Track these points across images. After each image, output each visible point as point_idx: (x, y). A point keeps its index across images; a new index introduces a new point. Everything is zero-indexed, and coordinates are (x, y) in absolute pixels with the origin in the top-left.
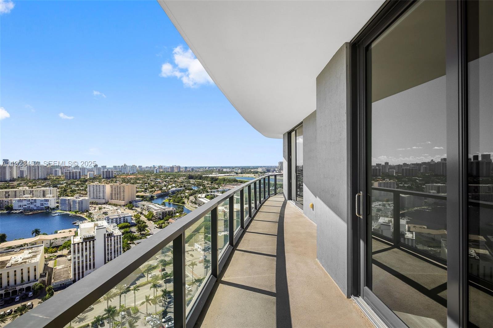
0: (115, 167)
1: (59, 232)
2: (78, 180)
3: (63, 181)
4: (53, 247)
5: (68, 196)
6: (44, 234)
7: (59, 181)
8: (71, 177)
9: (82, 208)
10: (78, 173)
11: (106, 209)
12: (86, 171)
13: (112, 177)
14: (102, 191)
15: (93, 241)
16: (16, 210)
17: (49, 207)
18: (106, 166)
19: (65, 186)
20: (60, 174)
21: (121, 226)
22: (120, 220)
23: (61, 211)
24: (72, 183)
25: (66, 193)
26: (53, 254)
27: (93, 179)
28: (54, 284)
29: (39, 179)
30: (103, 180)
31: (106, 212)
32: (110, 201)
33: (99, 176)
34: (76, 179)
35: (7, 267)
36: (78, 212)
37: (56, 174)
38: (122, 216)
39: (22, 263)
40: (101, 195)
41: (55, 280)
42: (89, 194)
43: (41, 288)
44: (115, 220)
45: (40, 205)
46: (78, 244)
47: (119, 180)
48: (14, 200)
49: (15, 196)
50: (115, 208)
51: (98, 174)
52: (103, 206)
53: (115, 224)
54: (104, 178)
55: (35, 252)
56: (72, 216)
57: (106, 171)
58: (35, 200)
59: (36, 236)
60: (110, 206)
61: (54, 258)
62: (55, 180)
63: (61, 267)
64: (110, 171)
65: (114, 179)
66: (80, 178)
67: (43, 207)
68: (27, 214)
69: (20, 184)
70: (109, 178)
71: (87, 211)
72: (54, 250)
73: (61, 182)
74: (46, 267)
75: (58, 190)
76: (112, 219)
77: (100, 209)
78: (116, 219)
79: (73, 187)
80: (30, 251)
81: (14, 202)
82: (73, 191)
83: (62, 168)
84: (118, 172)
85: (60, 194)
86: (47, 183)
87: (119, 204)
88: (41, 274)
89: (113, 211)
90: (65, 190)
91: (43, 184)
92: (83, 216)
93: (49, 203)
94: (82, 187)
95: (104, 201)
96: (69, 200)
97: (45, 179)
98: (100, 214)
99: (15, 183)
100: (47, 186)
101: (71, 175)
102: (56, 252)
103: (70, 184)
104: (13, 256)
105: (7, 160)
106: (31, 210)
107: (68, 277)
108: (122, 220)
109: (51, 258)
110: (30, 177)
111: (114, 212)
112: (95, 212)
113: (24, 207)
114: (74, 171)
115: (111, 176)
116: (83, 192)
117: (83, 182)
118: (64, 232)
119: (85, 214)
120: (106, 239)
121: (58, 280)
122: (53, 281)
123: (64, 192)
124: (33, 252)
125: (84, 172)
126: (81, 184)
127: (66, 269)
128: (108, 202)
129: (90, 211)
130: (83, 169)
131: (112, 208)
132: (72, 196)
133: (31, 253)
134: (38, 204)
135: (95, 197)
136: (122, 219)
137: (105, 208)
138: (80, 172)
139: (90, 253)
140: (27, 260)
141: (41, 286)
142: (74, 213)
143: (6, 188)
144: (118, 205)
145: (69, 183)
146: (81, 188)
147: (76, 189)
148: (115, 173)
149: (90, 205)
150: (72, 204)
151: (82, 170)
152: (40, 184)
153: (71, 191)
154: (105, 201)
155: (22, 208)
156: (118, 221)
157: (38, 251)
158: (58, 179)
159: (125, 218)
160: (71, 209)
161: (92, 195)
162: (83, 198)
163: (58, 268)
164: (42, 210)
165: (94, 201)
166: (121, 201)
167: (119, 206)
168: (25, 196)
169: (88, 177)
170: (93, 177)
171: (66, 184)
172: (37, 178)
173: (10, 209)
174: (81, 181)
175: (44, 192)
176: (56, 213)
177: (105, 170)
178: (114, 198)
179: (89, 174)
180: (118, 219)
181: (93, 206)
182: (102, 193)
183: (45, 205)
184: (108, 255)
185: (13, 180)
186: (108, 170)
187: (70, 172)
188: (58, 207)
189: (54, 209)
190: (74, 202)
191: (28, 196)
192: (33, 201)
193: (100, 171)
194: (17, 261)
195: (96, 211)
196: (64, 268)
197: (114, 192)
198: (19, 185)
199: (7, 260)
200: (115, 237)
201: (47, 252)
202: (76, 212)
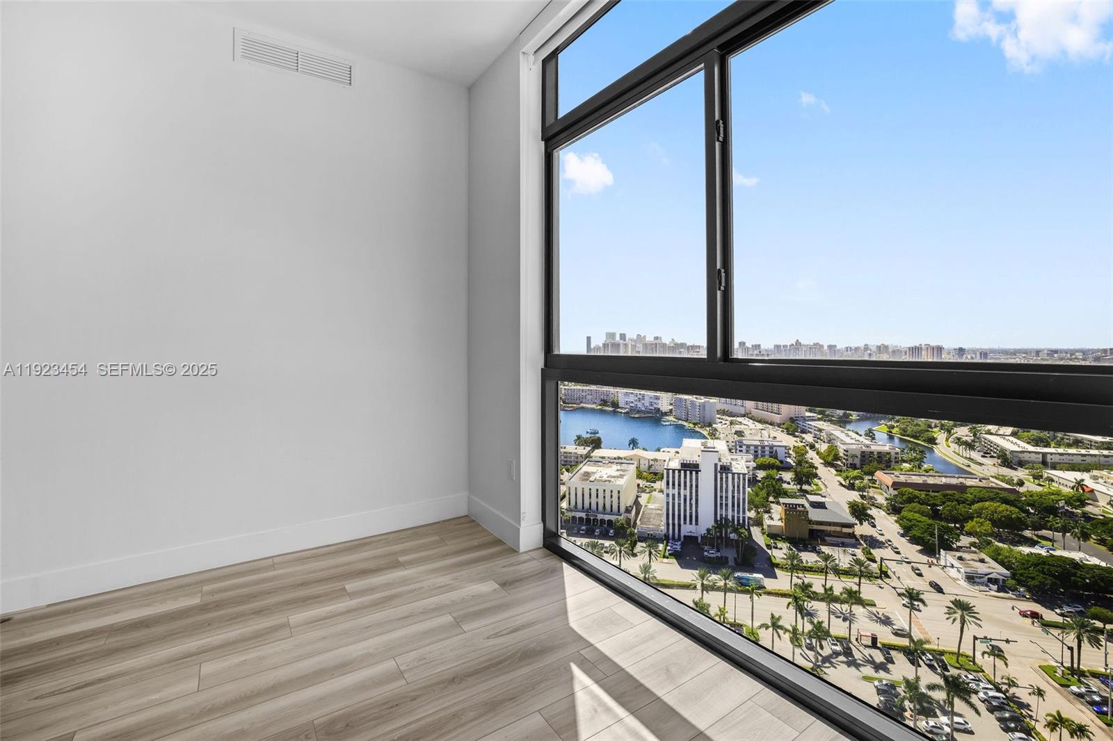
1: (662, 450)
4: (651, 473)
6: (644, 449)
9: (704, 417)
11: (742, 426)
15: (697, 472)
16: (622, 408)
17: (659, 409)
18: (759, 346)
21: (761, 463)
22: (762, 452)
23: (674, 419)
26: (649, 483)
28: (639, 530)
31: (740, 432)
32: (753, 412)
35: (590, 481)
38: (766, 443)
39: (606, 481)
41: (641, 523)
43: (622, 527)
44: (752, 448)
46: (674, 471)
48: (621, 392)
50: (759, 426)
52: (740, 419)
53: (752, 457)
55: (624, 471)
58: (644, 396)
59: (633, 449)
60: (750, 421)
61: (648, 491)
63: (654, 506)
67: (653, 407)
71: (710, 425)
72: (650, 476)
74: (636, 499)
76: (748, 446)
77: (732, 423)
78: (756, 447)
80: (619, 467)
87: (769, 420)
88: (627, 507)
89: (753, 432)
92: (705, 433)
93: (660, 402)
95: (742, 411)
96: (686, 400)
98: (731, 432)
102: (654, 482)
104: (600, 469)
106: (639, 412)
107: (659, 525)
108: (767, 453)
109: (646, 488)
111: (756, 435)
112: (723, 428)
113: (631, 405)
119: (708, 429)
120: (718, 475)
121: (645, 524)
122: (638, 523)
124: (621, 470)
127: (659, 512)
128: (750, 414)
129: (714, 426)
131: (754, 425)
133: (619, 470)
134: (647, 403)
136: (767, 448)
137: (740, 423)
139: (691, 495)
140: (612, 479)
141: (622, 524)
142: (692, 425)
144: (767, 422)
150: (690, 408)
154: (745, 412)
155: (628, 407)
156: (760, 452)
157: (628, 472)
159: (772, 448)
160: (687, 417)
162: (707, 399)
163: (649, 507)
164: (651, 413)
165: (727, 408)
166: (772, 414)
167: (768, 425)
173: (615, 405)
176: (667, 421)
178: (760, 406)
180: (760, 448)
181: (724, 417)
183: (655, 406)
188: (672, 410)
189: (666, 414)
190: (693, 404)
192: (641, 397)
194: (602, 477)
195: (725, 426)
196: (658, 509)
199: (593, 473)
200: (734, 474)
201: (641, 477)
202: (695, 424)
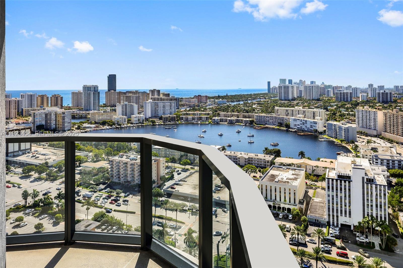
0: (397, 87)
1: (321, 160)
2: (349, 103)
3: (333, 103)
4: (315, 175)
5: (336, 120)
6: (308, 158)
7: (330, 102)
8: (342, 99)
9: (348, 137)
10: (349, 94)
11: (376, 144)
12: (359, 92)
13: (391, 101)
14: (372, 119)
15: (349, 182)
16: (292, 128)
17: (317, 130)
18: (383, 86)
19: (335, 108)
20: (332, 96)
21: (393, 173)
22: (393, 164)
23: (327, 137)
24: (342, 106)
25: (335, 117)
26: (314, 183)
27: (367, 102)
28: (309, 217)
29: (313, 99)
30: (378, 104)
31: (375, 148)
32: (384, 134)
33: (374, 98)
34: (347, 101)
35: (275, 182)
36: (343, 141)
37: (328, 95)
38: (396, 158)
39: (285, 182)
40: (372, 124)
41: (310, 213)
42: (357, 121)
43: (298, 215)
44: (385, 161)
45: (309, 127)
46: (333, 180)
47: (400, 106)
48: (291, 119)
49: (293, 115)
50: (389, 145)
51: (372, 96)
52: (374, 139)
53: (385, 168)
54: (379, 102)
55: (297, 175)
56: (337, 145)
57: (383, 93)
58: (306, 121)
59: (301, 158)
60: (382, 140)
61: (314, 188)
62: (327, 102)
63: (318, 201)
64: (387, 93)
65: (394, 105)
66: (351, 100)
67: (312, 129)
68: (299, 134)
69: (298, 103)
70: (386, 102)
71: (353, 142)
72: (315, 178)
73: (332, 104)
74: (306, 194)
75: (328, 113)
76: (382, 160)
77: (368, 142)
78: (388, 160)
79: (343, 111)
80: (293, 172)
81: (291, 120)
82: (342, 116)
83: (335, 88)
84: (400, 94)
85: (329, 118)
86: (319, 104)
87: (396, 140)
88: (300, 200)
89: (384, 149)
90: (334, 114)
91: (315, 105)
92: (349, 148)
93: (317, 125)
94: (352, 111)
95: (375, 133)
96: (335, 125)
97: (318, 100)
98: (368, 149)
99: (295, 102)
100: (319, 107)
101: (342, 96)
102: (316, 181)
103: (340, 107)
104: (281, 173)
105: (291, 80)
106: (303, 131)
107: (323, 215)
108: (396, 165)
109: (312, 186)
110: (306, 97)
111: (387, 151)
112: (362, 145)
113: (298, 126)
114: (345, 91)
115: (389, 99)
116: (352, 118)
117: (355, 105)
118: (325, 161)
119: (351, 145)
120: (365, 185)
121: (313, 213)
122: (309, 212)
123: (333, 116)
125: (356, 93)
126: (351, 108)
127: (322, 205)
128: (381, 135)
129: (356, 143)
130: (356, 89)
131: (385, 144)
132: (339, 121)
133: (294, 174)
134: (309, 126)
135: (364, 125)
137: (375, 142)
138: (351, 93)
139: (345, 196)
140: (290, 181)
141: (298, 212)
142: (339, 142)
143: (288, 106)
144: (394, 142)
145: (339, 105)
146: (351, 113)
147: (345, 114)
148: (395, 95)
149: (358, 136)
150: (338, 130)
151: (354, 90)
152: (313, 105)
153: (340, 115)
154: (377, 133)
155: (296, 128)
156: (391, 164)
157: (299, 175)
158: (329, 100)
159: (400, 162)
160: (336, 136)
161: (361, 122)
162: (350, 125)
163: (315, 200)
164: (311, 132)
165: (363, 130)
166: (398, 136)
167: (395, 144)
168: (299, 115)
169: (361, 100)
170: (366, 100)
171: (336, 106)
172: (312, 98)
173: (288, 126)
174: (352, 104)
175: (314, 113)
176: (323, 138)
177: (381, 91)
178: (388, 130)
179: (362, 96)
180: (391, 161)
181: (362, 137)
182: (372, 122)
183: (314, 128)
184: (368, 207)
185: (294, 99)
186: (385, 91)
187: (341, 93)
188: (325, 131)
189: (321, 133)
190: (340, 128)
191: (301, 116)
192: (304, 122)
193: (375, 92)
194: (283, 179)
195: (364, 144)
196: (321, 203)
197: (388, 123)
198: (297, 105)
199: (277, 175)
200: (376, 185)
201: (308, 178)
202: (341, 141)
